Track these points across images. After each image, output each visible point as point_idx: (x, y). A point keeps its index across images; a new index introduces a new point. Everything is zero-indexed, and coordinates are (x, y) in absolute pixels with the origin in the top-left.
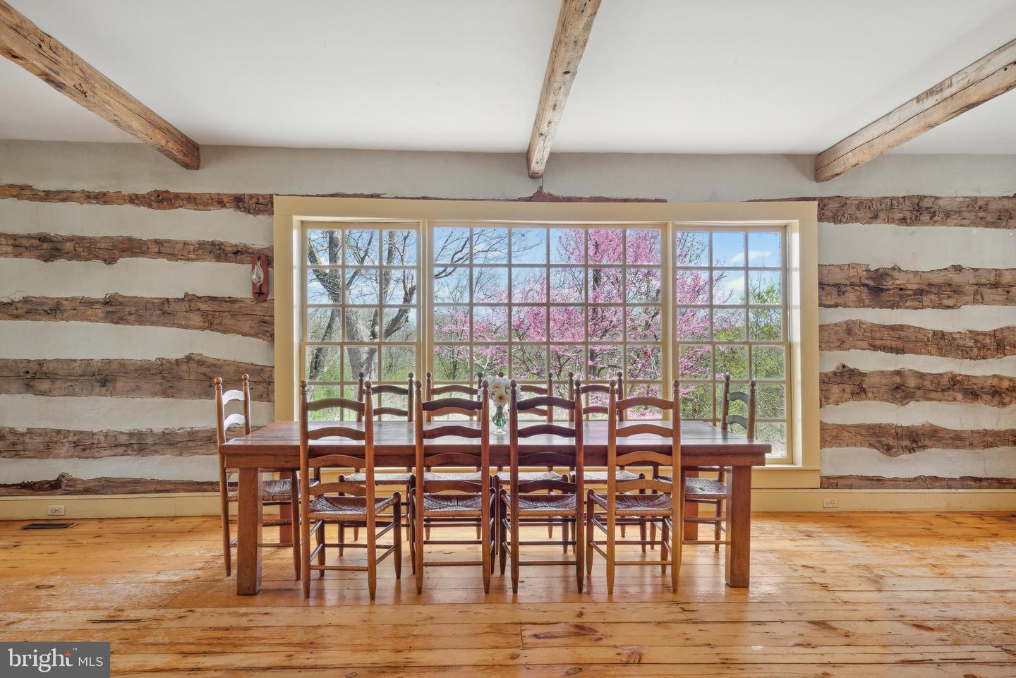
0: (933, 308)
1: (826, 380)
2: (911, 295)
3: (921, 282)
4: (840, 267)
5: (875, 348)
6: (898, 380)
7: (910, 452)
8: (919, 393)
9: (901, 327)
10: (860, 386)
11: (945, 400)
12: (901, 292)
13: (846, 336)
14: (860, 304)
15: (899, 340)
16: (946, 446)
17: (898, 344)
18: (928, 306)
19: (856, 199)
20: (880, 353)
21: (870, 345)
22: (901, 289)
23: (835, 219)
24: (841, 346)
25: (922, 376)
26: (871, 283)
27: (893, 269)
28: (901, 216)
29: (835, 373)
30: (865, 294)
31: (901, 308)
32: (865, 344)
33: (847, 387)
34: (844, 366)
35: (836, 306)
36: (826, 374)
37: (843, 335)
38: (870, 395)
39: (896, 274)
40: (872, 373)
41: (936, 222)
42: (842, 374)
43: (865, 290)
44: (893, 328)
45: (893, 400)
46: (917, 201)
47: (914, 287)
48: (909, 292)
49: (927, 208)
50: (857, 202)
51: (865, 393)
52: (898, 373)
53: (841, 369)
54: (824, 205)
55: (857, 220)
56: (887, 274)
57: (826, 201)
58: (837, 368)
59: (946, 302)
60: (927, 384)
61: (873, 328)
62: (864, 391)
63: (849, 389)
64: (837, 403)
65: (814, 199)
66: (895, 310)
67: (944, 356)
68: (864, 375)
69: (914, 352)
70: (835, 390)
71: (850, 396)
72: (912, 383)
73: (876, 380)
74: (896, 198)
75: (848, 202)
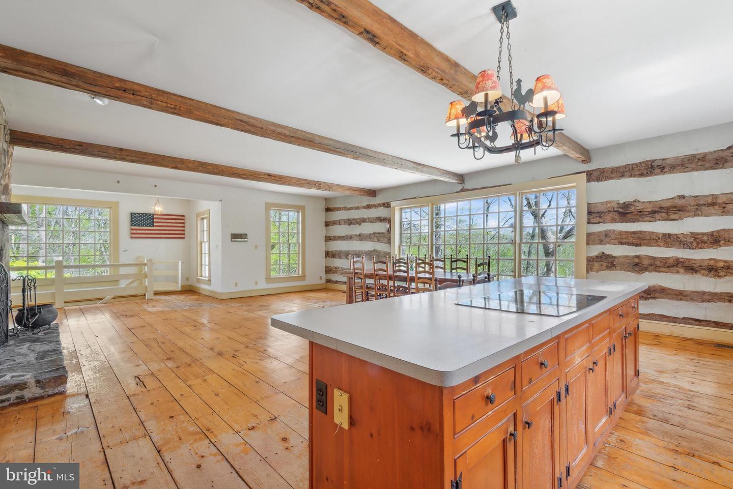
0: (663, 221)
1: (590, 261)
2: (647, 215)
3: (654, 207)
4: (602, 203)
5: (622, 243)
6: (637, 260)
7: (646, 300)
8: (650, 268)
9: (640, 232)
10: (612, 263)
11: (670, 272)
12: (640, 213)
13: (605, 237)
14: (614, 221)
15: (639, 239)
16: (672, 299)
17: (638, 241)
18: (659, 220)
19: (609, 168)
20: (625, 247)
21: (619, 242)
22: (640, 212)
23: (598, 179)
24: (601, 242)
25: (654, 258)
26: (621, 210)
27: (635, 201)
28: (640, 172)
29: (597, 257)
30: (616, 215)
31: (640, 221)
32: (616, 242)
33: (604, 263)
34: (603, 253)
35: (599, 223)
36: (591, 257)
37: (602, 237)
38: (618, 268)
39: (637, 204)
40: (620, 257)
41: (665, 172)
42: (601, 257)
43: (617, 214)
44: (634, 233)
45: (634, 271)
46: (649, 163)
47: (649, 210)
48: (646, 213)
49: (658, 166)
50: (610, 170)
51: (615, 267)
52: (637, 257)
53: (601, 254)
54: (591, 174)
55: (612, 178)
56: (630, 204)
57: (591, 172)
58: (599, 254)
59: (672, 217)
60: (658, 263)
61: (621, 233)
62: (614, 265)
63: (605, 264)
64: (597, 271)
65: (584, 172)
66: (636, 223)
67: (670, 247)
68: (615, 257)
69: (647, 245)
70: (597, 265)
71: (605, 268)
72: (646, 262)
73: (622, 260)
74: (635, 164)
75: (605, 170)
